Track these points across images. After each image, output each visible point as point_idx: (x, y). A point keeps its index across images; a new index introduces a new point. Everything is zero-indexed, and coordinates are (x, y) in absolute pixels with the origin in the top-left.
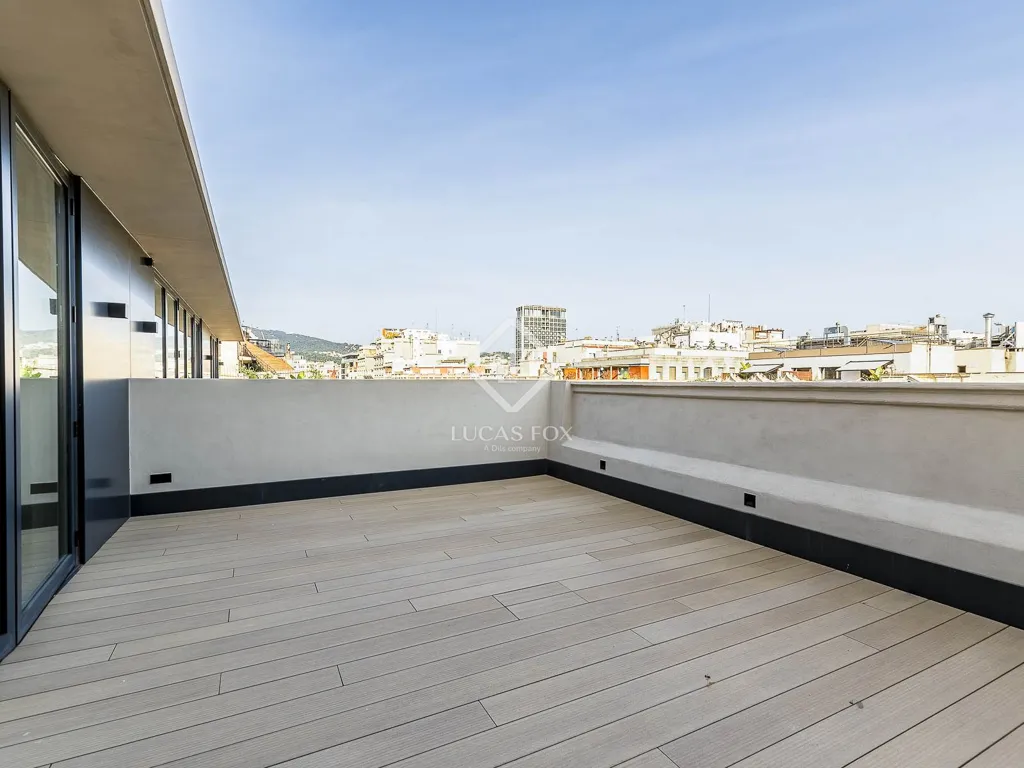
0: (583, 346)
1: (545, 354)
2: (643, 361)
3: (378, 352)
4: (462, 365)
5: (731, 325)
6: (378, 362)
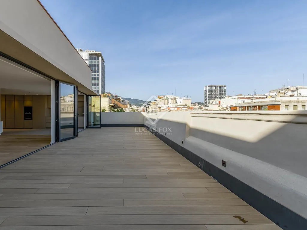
0: (238, 98)
1: (219, 102)
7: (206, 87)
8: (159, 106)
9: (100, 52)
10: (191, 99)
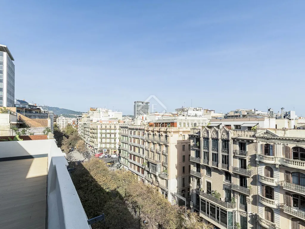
0: (155, 115)
1: (143, 117)
2: (175, 121)
3: (88, 116)
4: (116, 120)
5: (199, 108)
6: (88, 119)
7: (135, 102)
8: (91, 118)
9: (5, 46)
10: (122, 113)
